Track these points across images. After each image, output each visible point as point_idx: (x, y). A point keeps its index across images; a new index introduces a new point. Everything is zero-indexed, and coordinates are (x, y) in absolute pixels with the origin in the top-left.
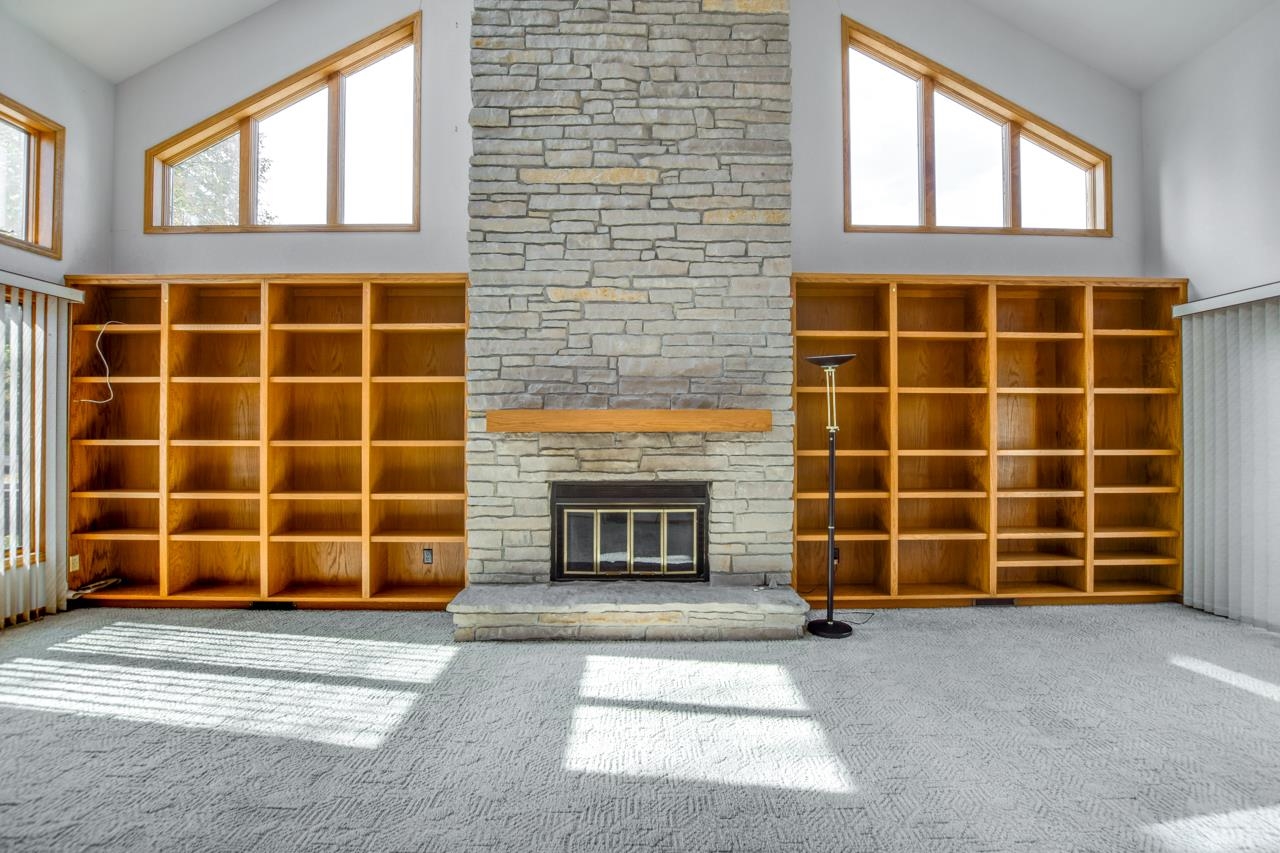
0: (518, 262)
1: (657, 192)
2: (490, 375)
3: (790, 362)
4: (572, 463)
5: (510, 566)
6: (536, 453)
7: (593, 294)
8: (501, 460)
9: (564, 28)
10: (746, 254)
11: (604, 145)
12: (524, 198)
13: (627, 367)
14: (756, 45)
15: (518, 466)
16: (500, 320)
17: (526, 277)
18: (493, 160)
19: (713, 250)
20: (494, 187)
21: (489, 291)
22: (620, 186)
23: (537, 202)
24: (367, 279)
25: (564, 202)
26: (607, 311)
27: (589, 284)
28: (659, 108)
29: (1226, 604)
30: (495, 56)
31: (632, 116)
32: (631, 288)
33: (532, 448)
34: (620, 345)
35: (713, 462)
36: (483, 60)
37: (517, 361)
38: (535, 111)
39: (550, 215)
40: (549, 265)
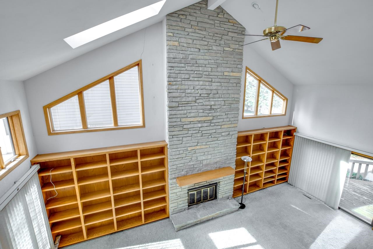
0: (181, 142)
1: (212, 121)
2: (174, 170)
3: (236, 153)
4: (192, 185)
5: (180, 209)
8: (177, 188)
9: (191, 78)
10: (229, 134)
11: (201, 111)
13: (205, 162)
14: (234, 84)
15: (181, 188)
16: (177, 157)
17: (183, 145)
18: (174, 116)
19: (223, 134)
20: (175, 124)
21: (174, 150)
22: (204, 121)
23: (185, 127)
24: (139, 149)
25: (192, 126)
26: (201, 151)
27: (197, 145)
28: (214, 101)
30: (174, 87)
31: (207, 103)
32: (206, 145)
34: (204, 157)
36: (171, 88)
37: (181, 165)
38: (185, 102)
39: (188, 129)
40: (188, 142)
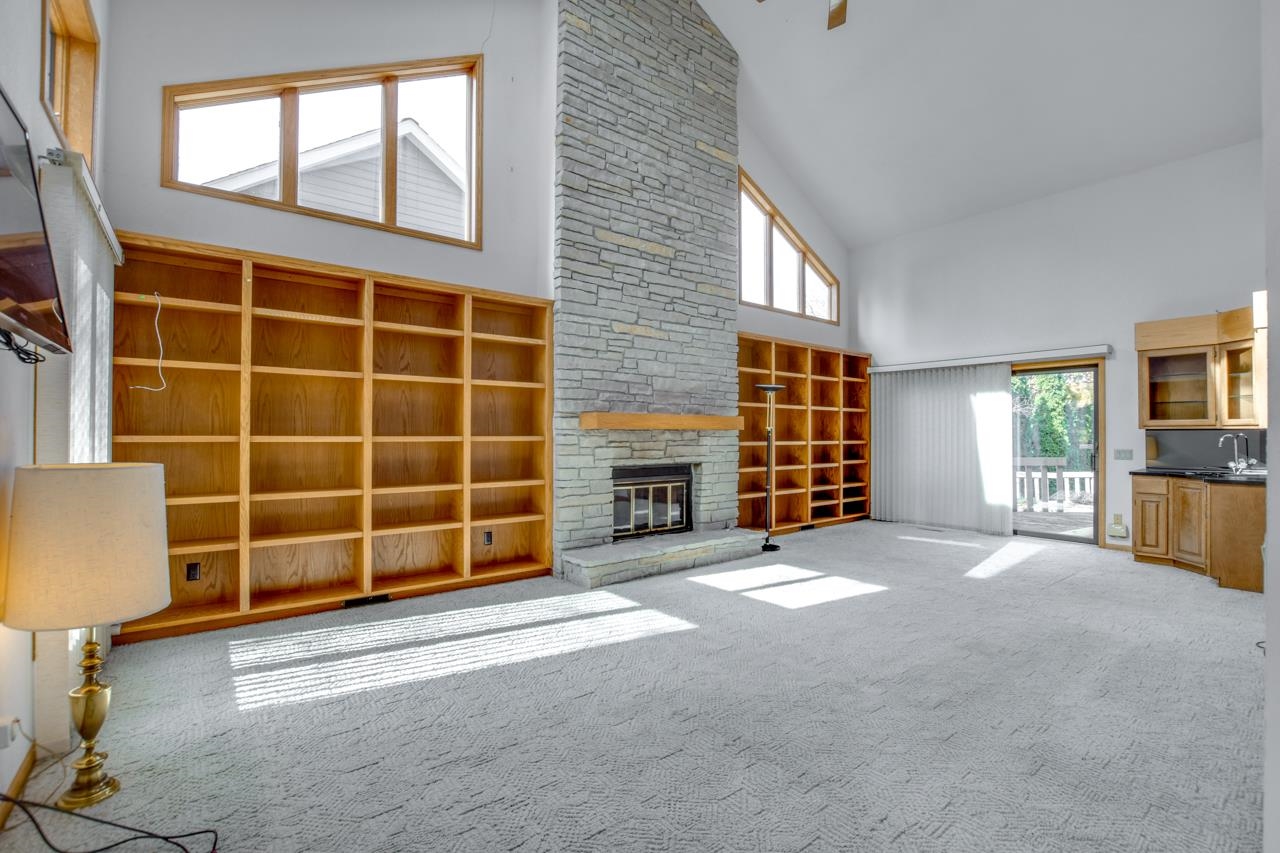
0: (592, 299)
1: (675, 264)
2: (575, 384)
3: (737, 386)
4: (626, 452)
5: (589, 532)
6: (604, 445)
7: (639, 330)
8: (583, 451)
9: (619, 127)
10: (717, 315)
11: (646, 224)
12: (598, 250)
13: (658, 384)
14: (722, 181)
15: (594, 455)
16: (582, 343)
17: (599, 311)
18: (577, 216)
19: (703, 309)
20: (578, 238)
21: (576, 318)
22: (655, 255)
23: (605, 255)
24: (470, 292)
25: (622, 259)
26: (647, 344)
27: (636, 323)
28: (677, 207)
29: (891, 515)
30: (578, 134)
31: (660, 208)
32: (660, 329)
33: (603, 442)
34: (656, 368)
35: (703, 450)
36: (570, 134)
37: (594, 375)
38: (606, 186)
39: (614, 267)
40: (613, 304)
